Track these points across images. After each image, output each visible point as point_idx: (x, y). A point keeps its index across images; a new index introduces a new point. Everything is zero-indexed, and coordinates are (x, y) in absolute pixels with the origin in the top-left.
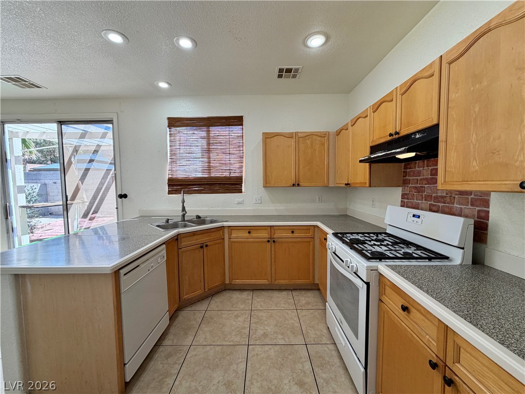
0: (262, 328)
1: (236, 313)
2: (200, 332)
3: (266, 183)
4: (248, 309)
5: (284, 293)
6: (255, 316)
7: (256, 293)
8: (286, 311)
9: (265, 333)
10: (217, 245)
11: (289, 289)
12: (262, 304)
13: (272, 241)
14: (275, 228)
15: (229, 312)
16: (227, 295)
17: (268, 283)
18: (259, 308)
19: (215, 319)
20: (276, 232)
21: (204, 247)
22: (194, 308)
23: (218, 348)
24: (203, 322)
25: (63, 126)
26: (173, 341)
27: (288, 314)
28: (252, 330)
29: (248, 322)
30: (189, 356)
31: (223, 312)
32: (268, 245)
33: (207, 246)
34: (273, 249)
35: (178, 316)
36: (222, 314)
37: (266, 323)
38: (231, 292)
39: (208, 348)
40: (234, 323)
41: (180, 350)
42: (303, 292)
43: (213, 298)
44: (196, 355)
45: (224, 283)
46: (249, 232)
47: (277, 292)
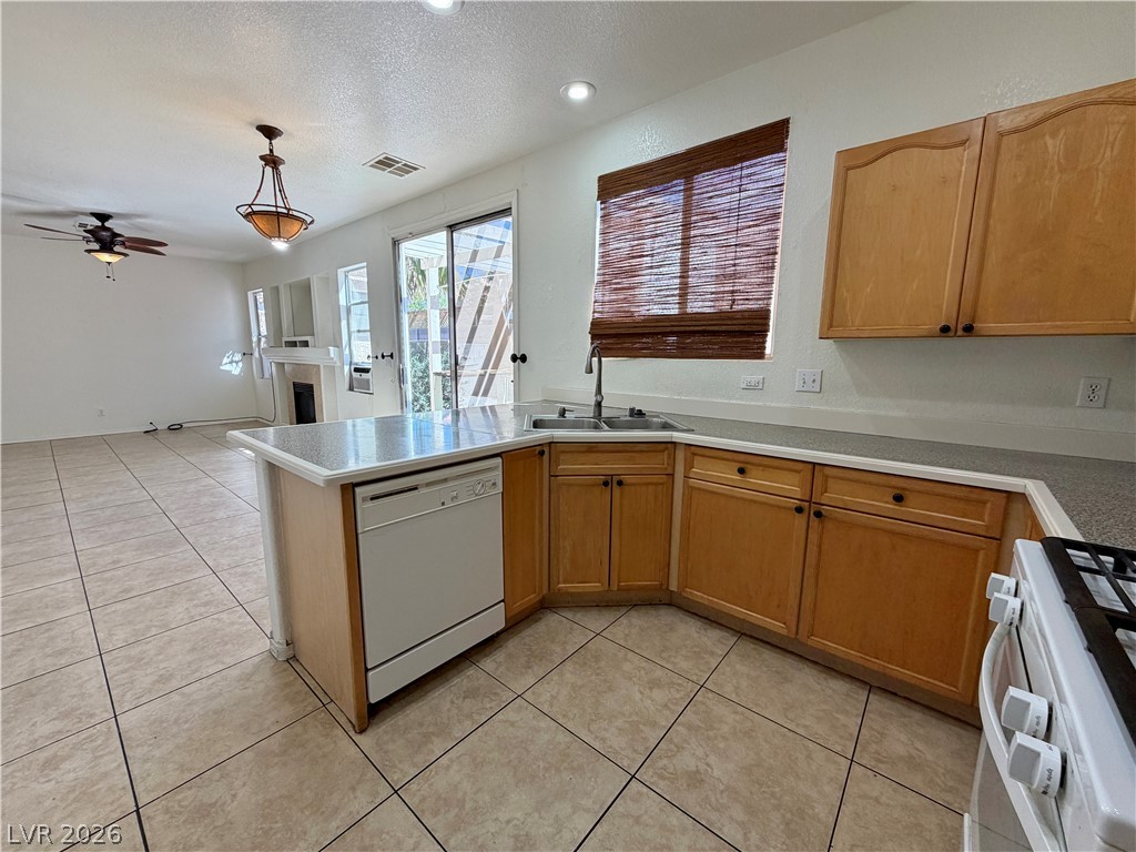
0: (700, 752)
1: (659, 673)
2: (554, 676)
3: (831, 326)
4: (694, 678)
5: (839, 686)
6: (703, 708)
7: (747, 646)
8: (811, 745)
9: (698, 772)
10: (651, 488)
11: (865, 683)
12: (744, 683)
13: (812, 510)
14: (828, 471)
15: (644, 664)
16: (667, 617)
17: (784, 632)
18: (728, 690)
19: (602, 664)
20: (831, 483)
21: (615, 484)
22: (579, 616)
23: (562, 737)
24: (574, 658)
25: (454, 234)
26: (497, 669)
27: (809, 757)
28: (671, 741)
29: (673, 712)
30: (500, 716)
31: (630, 654)
32: (800, 520)
33: (620, 483)
34: (813, 537)
35: (540, 619)
36: (626, 660)
37: (722, 745)
38: (681, 615)
39: (544, 723)
40: (638, 696)
41: (495, 694)
42: (917, 715)
43: (633, 613)
44: (512, 724)
45: (664, 586)
46: (741, 471)
47: (815, 672)
